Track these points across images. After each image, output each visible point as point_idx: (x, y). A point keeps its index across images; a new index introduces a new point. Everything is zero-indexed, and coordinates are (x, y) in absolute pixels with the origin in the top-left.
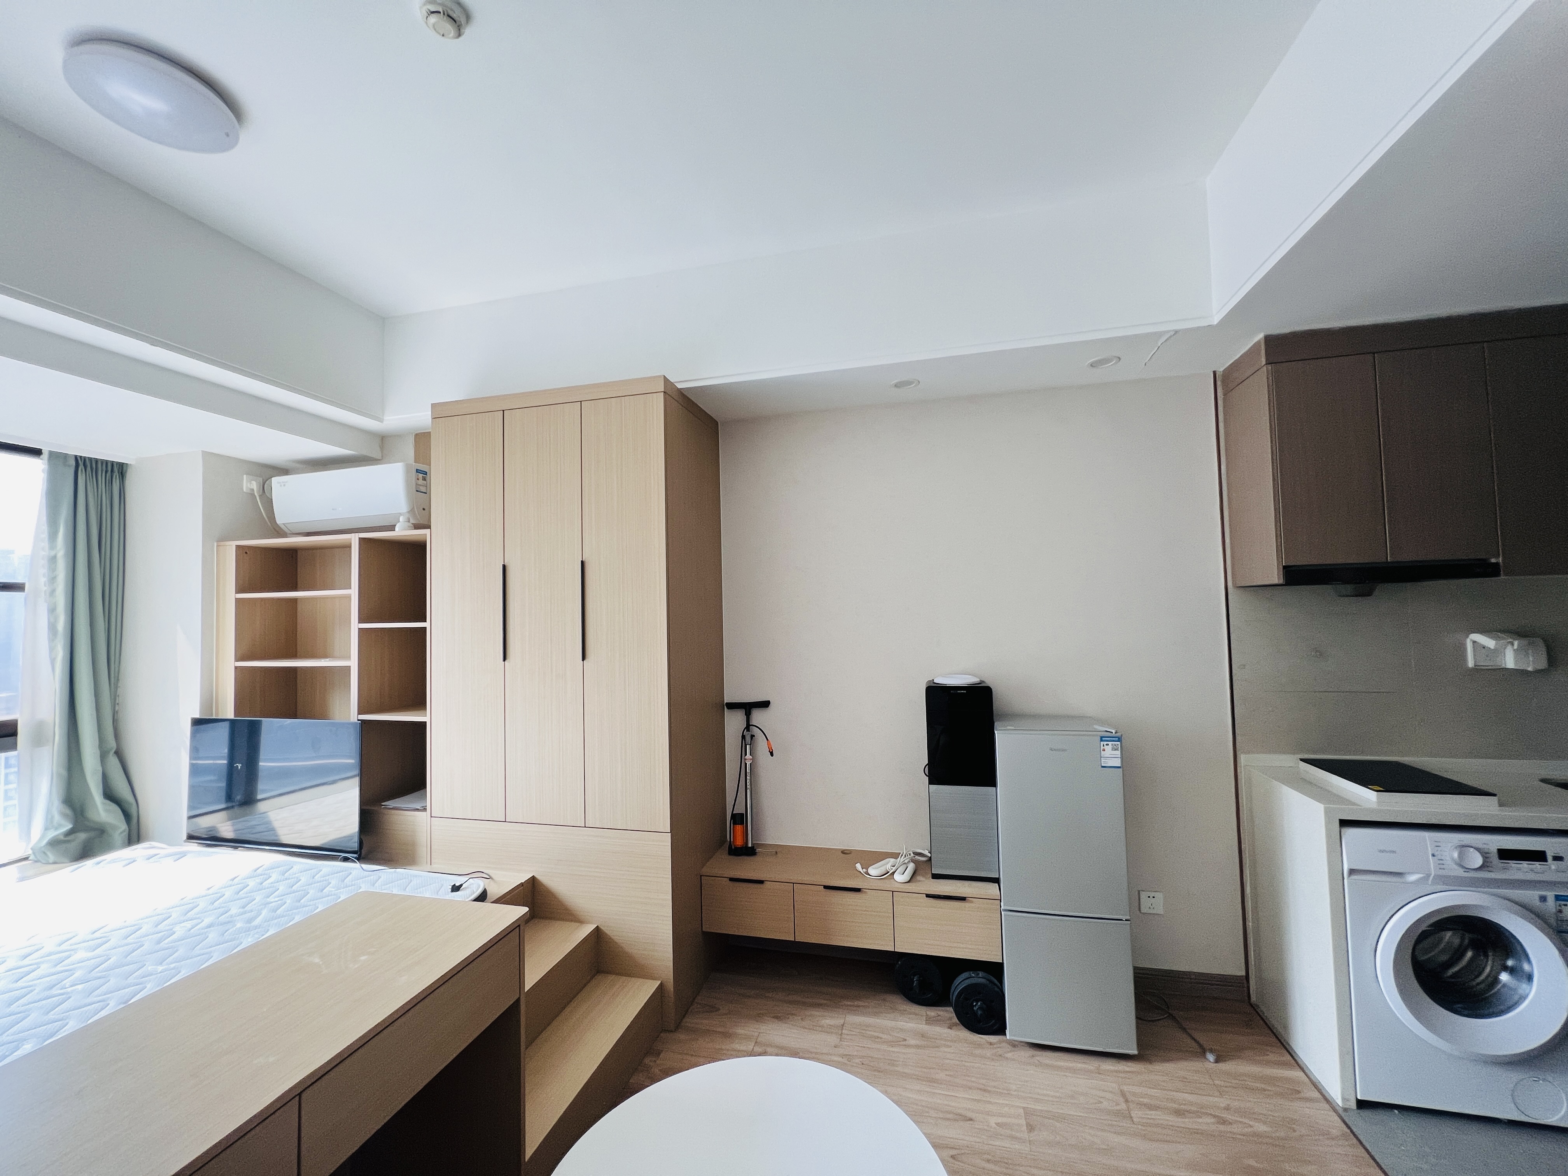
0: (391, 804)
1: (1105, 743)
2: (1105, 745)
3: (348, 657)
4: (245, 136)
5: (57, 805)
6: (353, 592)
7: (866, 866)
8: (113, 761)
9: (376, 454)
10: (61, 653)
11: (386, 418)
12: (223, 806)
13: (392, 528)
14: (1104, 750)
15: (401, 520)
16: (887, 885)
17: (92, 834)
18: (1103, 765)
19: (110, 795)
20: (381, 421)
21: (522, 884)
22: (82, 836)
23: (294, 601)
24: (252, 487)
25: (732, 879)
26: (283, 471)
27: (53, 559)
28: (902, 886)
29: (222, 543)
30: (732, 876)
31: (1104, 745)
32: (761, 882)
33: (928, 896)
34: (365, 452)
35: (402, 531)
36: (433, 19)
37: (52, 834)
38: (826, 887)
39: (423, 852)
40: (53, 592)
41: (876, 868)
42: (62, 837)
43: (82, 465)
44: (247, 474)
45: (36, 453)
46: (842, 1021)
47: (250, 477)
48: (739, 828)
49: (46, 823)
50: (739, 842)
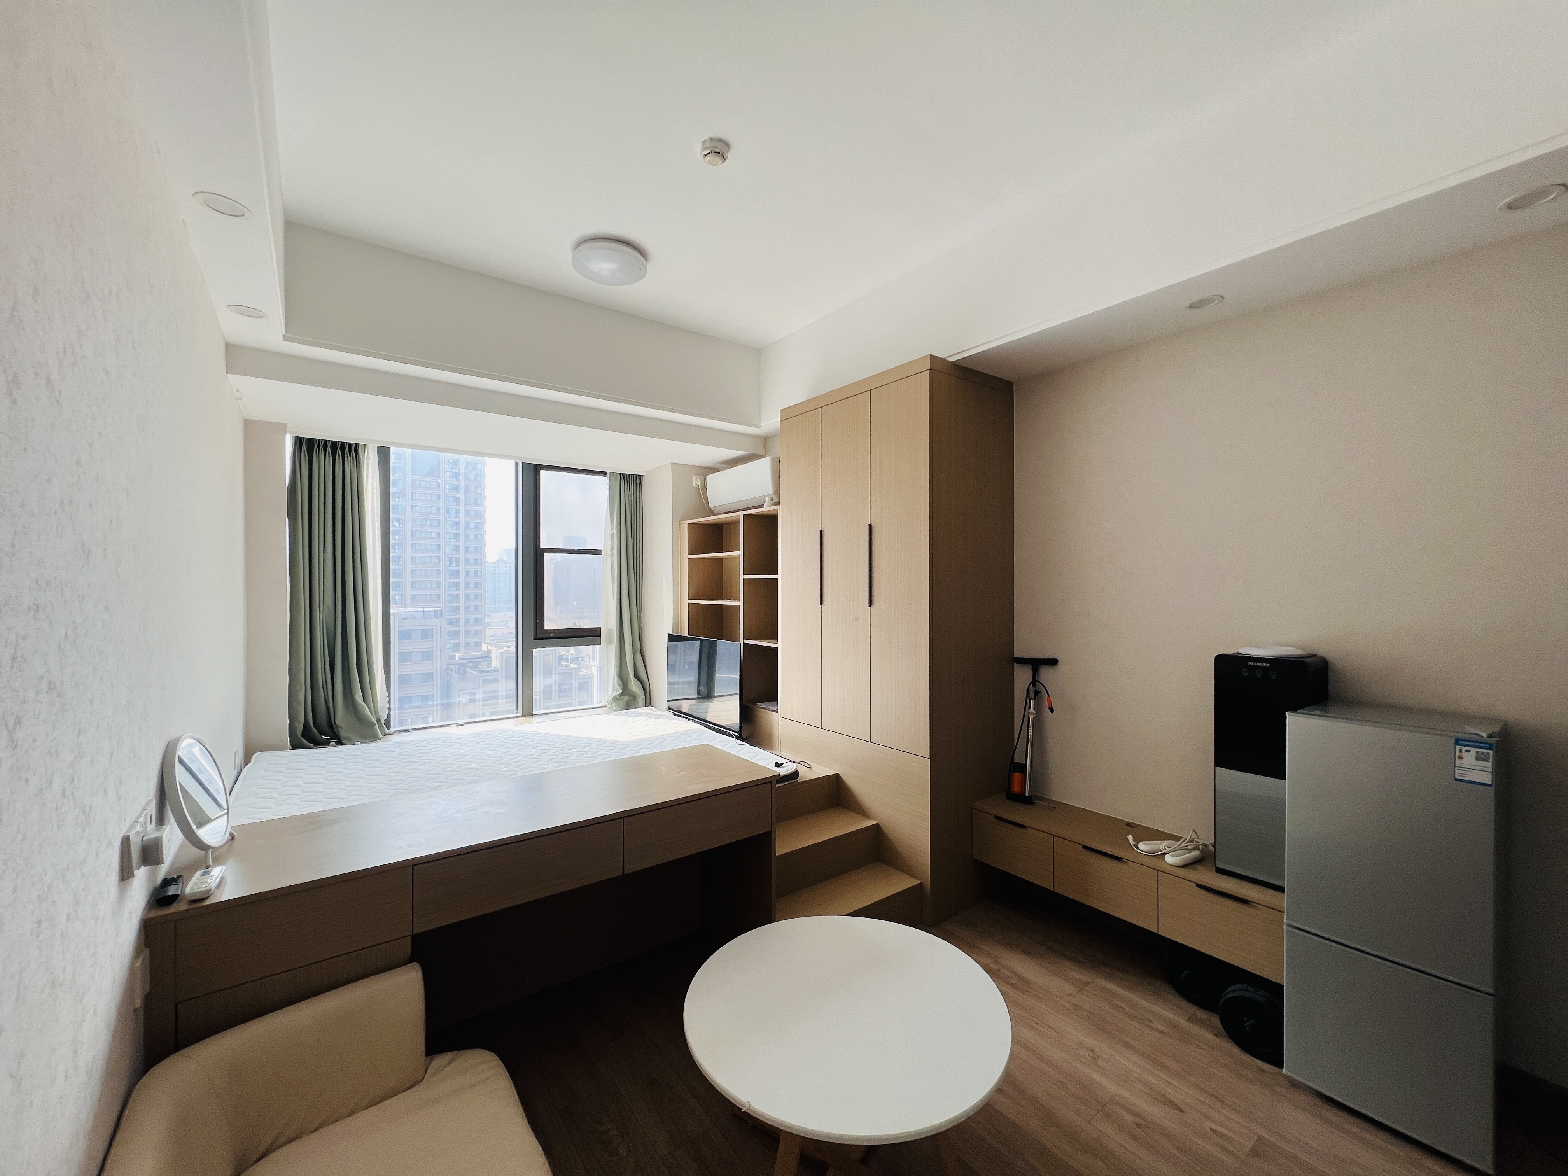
0: (762, 705)
1: (1465, 748)
2: (1463, 751)
3: (739, 600)
4: (651, 267)
5: (616, 678)
6: (740, 553)
7: (1138, 840)
8: (639, 656)
9: (760, 452)
10: (616, 590)
11: (762, 424)
12: (696, 696)
13: (762, 506)
14: (1461, 758)
15: (767, 500)
16: (1156, 863)
17: (631, 698)
18: (1457, 777)
19: (637, 677)
20: (759, 427)
21: (828, 776)
22: (626, 698)
23: (720, 560)
24: (698, 484)
25: (997, 818)
26: (714, 470)
27: (612, 535)
28: (1174, 869)
29: (682, 522)
30: (997, 815)
31: (1460, 751)
32: (1023, 827)
33: (1198, 886)
34: (752, 451)
35: (767, 509)
36: (708, 158)
37: (615, 694)
38: (1085, 847)
39: (776, 740)
40: (613, 554)
41: (1148, 844)
42: (618, 696)
43: (623, 479)
44: (695, 475)
45: (604, 474)
46: (1090, 980)
47: (697, 477)
48: (1017, 776)
49: (613, 688)
50: (1016, 789)
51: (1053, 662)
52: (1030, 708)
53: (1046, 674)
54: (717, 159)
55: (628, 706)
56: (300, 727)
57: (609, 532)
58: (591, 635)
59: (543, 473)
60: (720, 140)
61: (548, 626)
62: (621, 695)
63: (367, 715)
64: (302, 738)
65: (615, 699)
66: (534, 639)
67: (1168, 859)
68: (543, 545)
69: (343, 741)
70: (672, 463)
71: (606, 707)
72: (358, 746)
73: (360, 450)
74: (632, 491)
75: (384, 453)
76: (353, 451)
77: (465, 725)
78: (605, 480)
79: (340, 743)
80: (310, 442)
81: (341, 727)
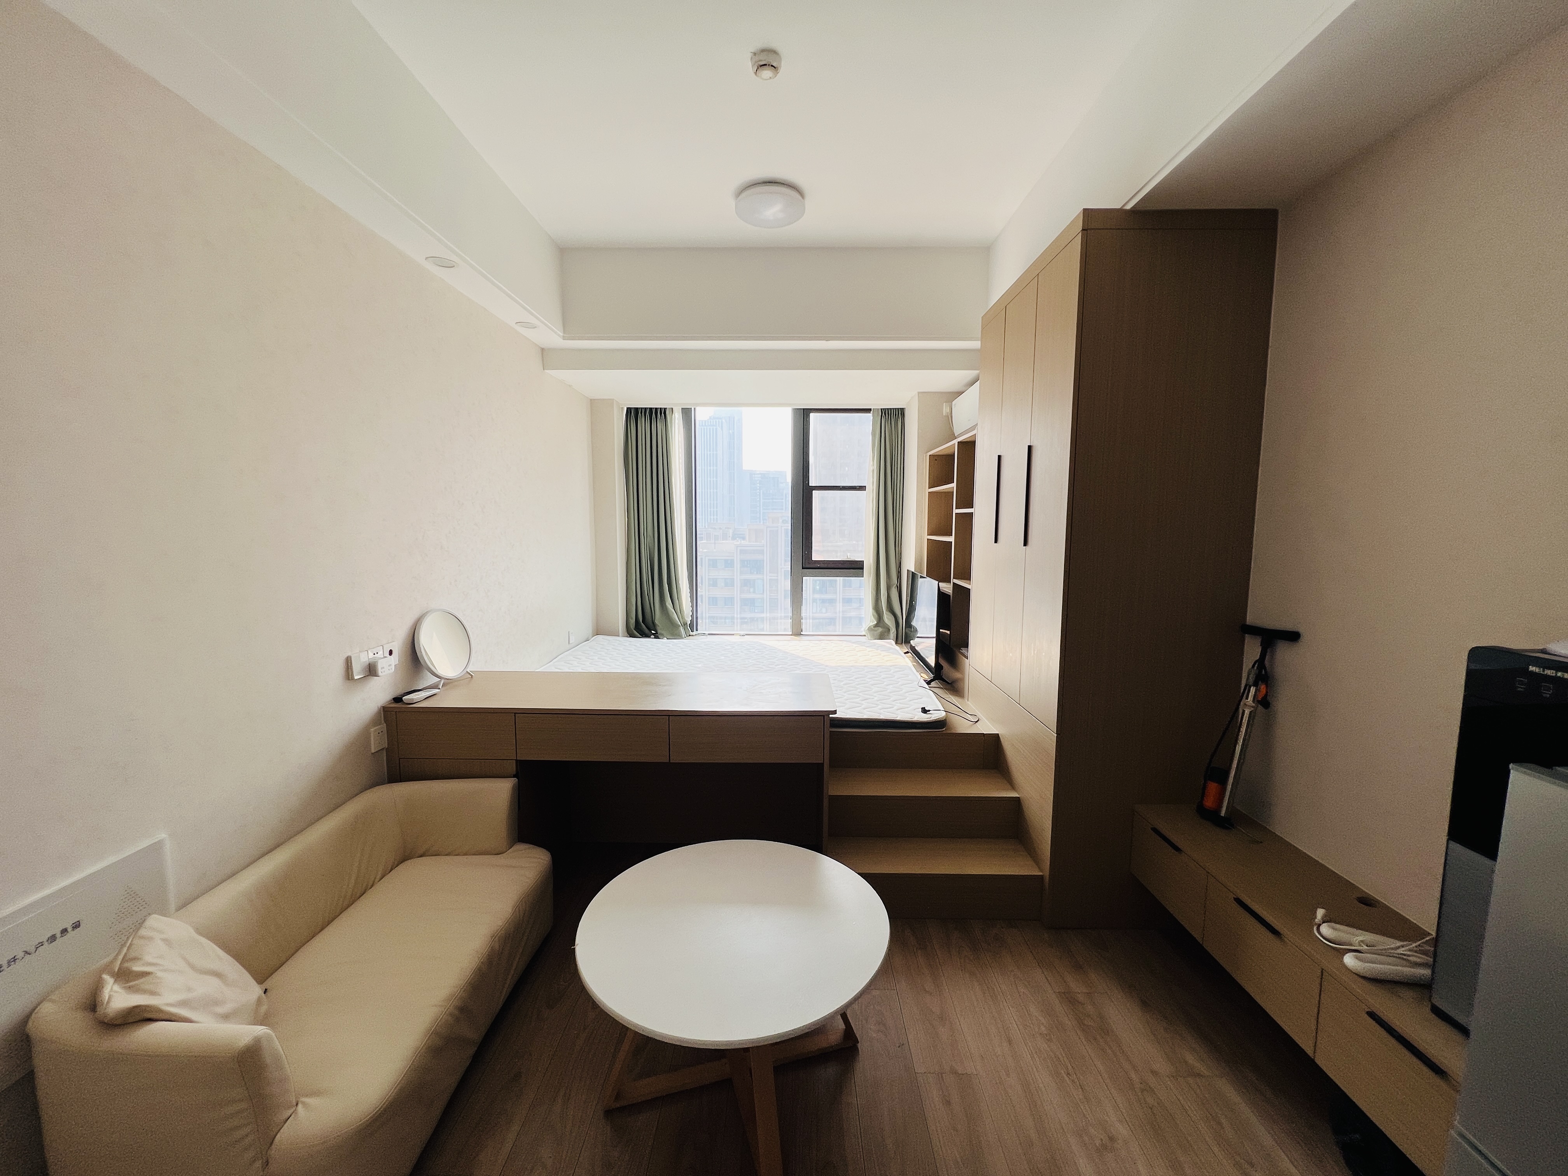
3: (952, 536)
5: (873, 609)
6: (955, 485)
7: (1331, 919)
8: (894, 590)
10: (875, 525)
13: (969, 432)
15: (972, 425)
17: (884, 631)
19: (891, 610)
21: (984, 735)
22: (881, 630)
24: (944, 411)
25: (1154, 830)
26: (959, 394)
27: (873, 471)
28: (1346, 977)
29: (926, 454)
30: (1156, 826)
32: (1178, 850)
33: (1373, 1014)
35: (971, 434)
37: (871, 624)
38: (1238, 900)
39: (966, 689)
40: (873, 490)
41: (1334, 928)
42: (872, 627)
43: (883, 414)
44: (945, 402)
45: (868, 410)
46: (1206, 1073)
47: (947, 404)
48: (1213, 787)
49: (870, 620)
50: (1209, 803)
51: (1293, 637)
52: (1247, 698)
53: (1284, 653)
54: (767, 73)
55: (882, 637)
56: (633, 621)
57: (872, 468)
58: (854, 567)
59: (812, 415)
60: (763, 51)
61: (815, 557)
62: (876, 626)
63: (675, 619)
64: (634, 630)
65: (870, 629)
66: (803, 568)
67: (1349, 960)
68: (812, 483)
69: (659, 636)
70: (919, 393)
71: (865, 636)
72: (665, 640)
73: (667, 412)
74: (893, 423)
75: (687, 413)
76: (663, 414)
77: (746, 636)
78: (869, 416)
79: (657, 637)
80: (637, 409)
81: (659, 626)
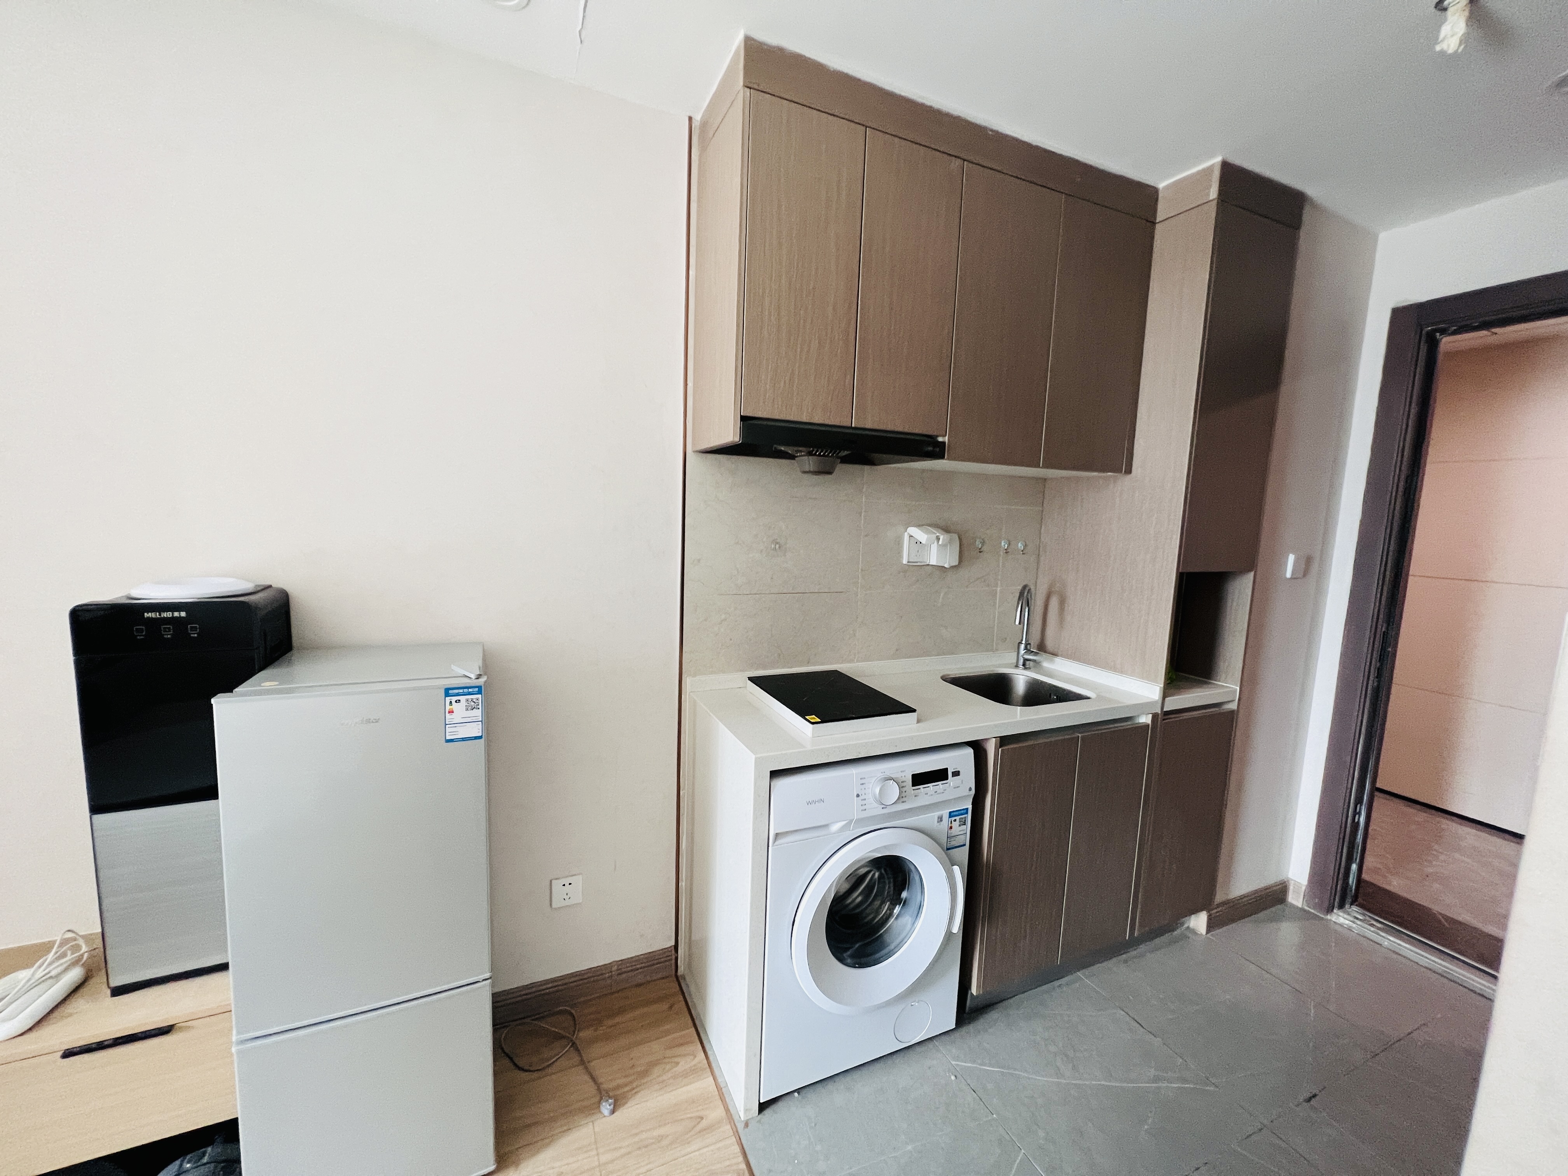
1: (454, 699)
2: (453, 702)
14: (451, 712)
18: (448, 738)
28: (13, 1046)
31: (451, 702)
33: (67, 1053)
